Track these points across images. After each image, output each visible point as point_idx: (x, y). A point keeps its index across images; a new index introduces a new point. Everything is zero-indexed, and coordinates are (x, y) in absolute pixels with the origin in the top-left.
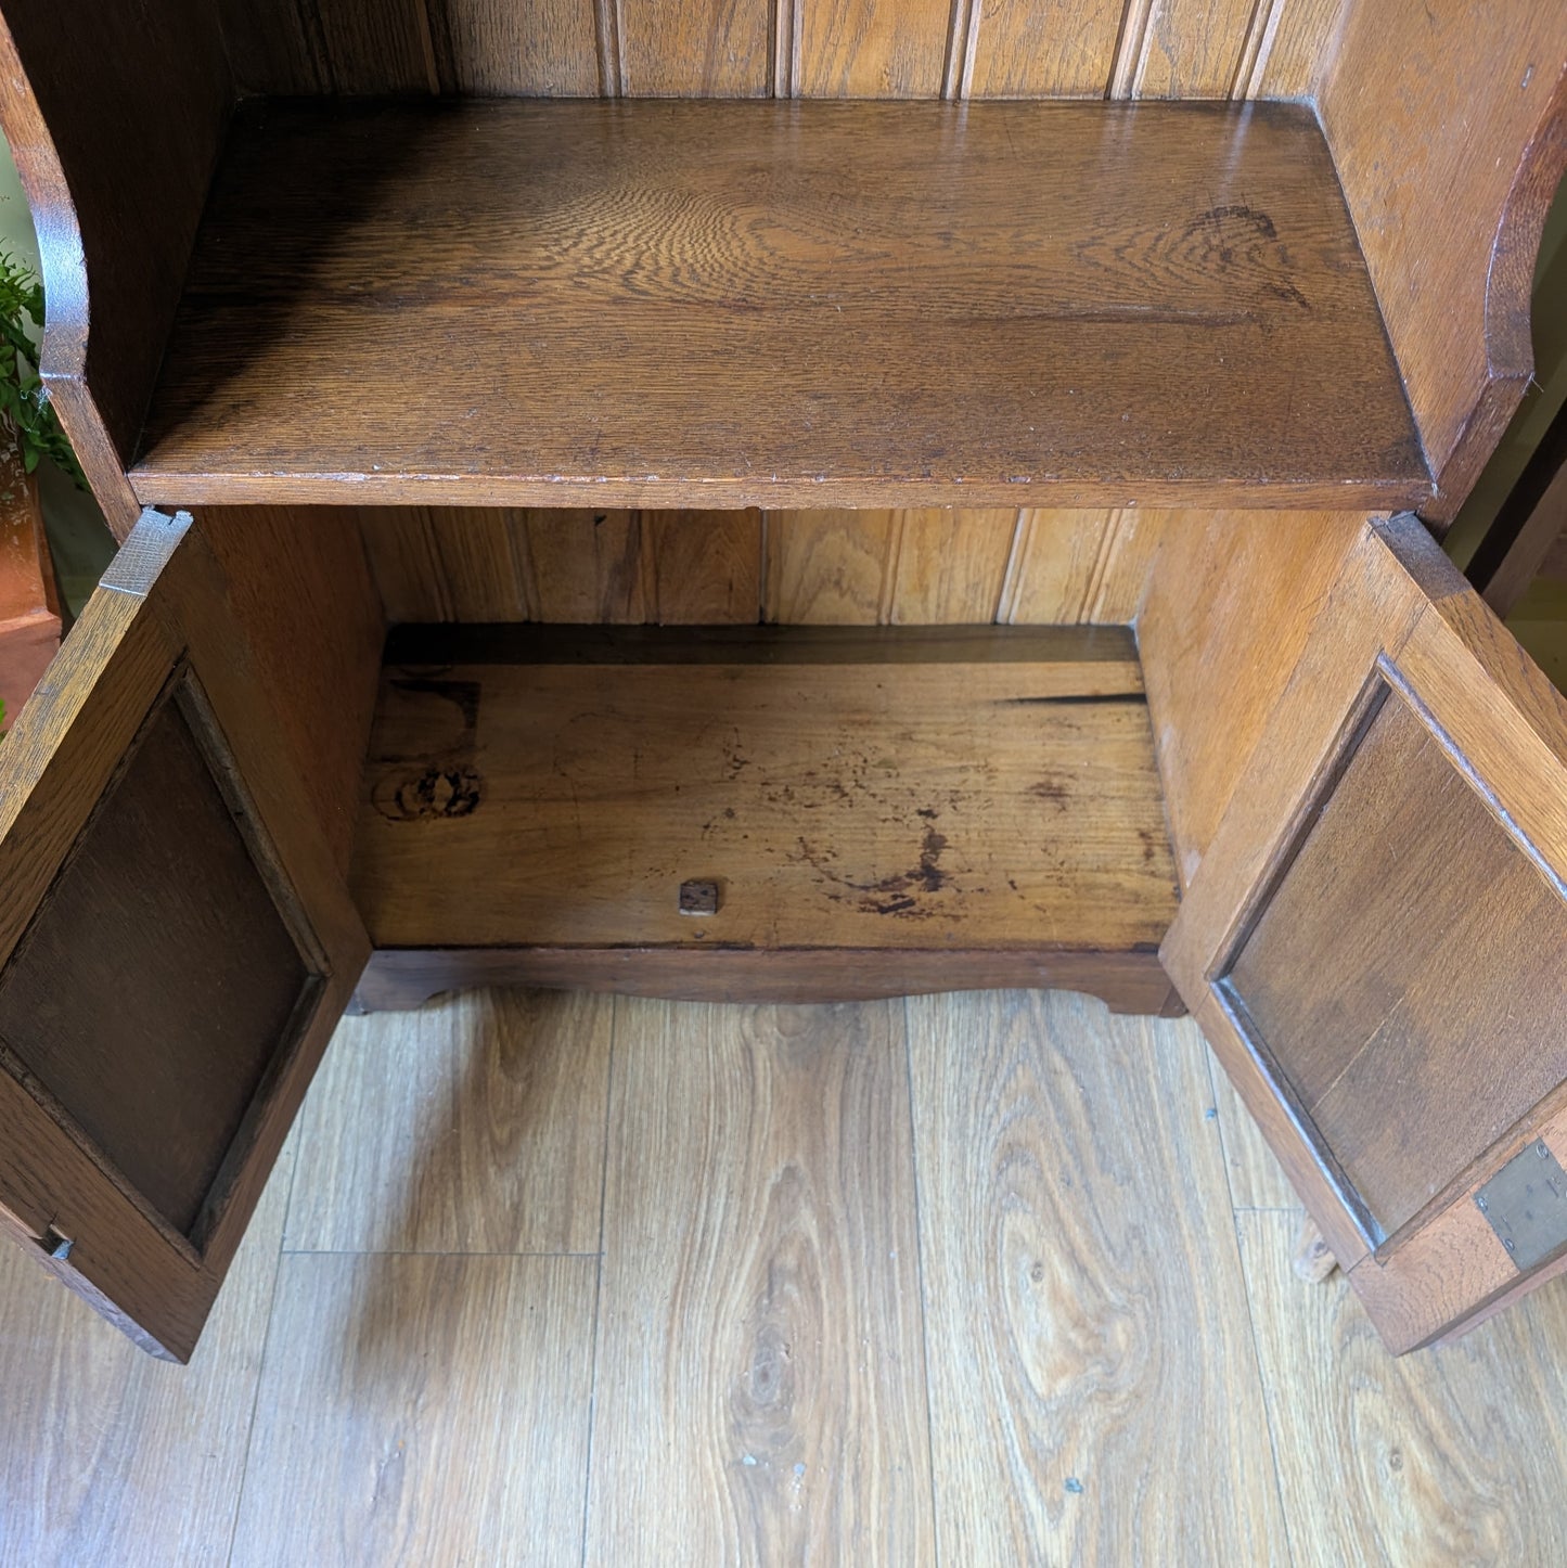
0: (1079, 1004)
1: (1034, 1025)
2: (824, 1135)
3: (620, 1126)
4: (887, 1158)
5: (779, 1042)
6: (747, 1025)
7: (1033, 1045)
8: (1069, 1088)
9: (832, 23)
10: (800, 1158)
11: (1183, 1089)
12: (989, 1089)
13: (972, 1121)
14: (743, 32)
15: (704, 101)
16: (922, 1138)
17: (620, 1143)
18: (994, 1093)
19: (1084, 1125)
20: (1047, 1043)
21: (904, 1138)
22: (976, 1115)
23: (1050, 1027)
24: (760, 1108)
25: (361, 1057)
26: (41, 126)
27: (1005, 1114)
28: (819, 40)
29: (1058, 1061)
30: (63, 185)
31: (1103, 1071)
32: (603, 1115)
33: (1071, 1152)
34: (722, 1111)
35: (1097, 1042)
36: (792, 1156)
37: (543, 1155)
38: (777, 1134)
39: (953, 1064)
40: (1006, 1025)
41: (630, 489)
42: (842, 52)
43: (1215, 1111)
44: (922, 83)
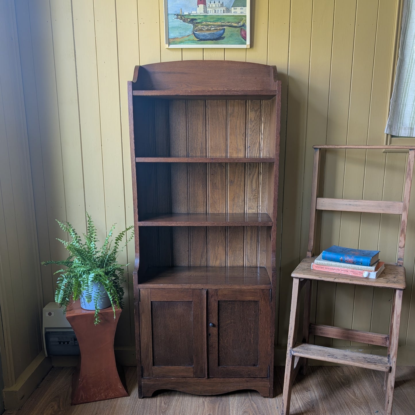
0: (257, 397)
1: (249, 399)
2: (215, 411)
3: (182, 410)
4: (225, 412)
5: (209, 401)
6: (204, 400)
7: (249, 401)
8: (255, 406)
9: (213, 258)
10: (211, 413)
11: (273, 405)
12: (242, 406)
13: (239, 409)
14: (204, 259)
15: (200, 267)
16: (231, 411)
17: (182, 412)
18: (243, 406)
19: (257, 409)
20: (251, 401)
21: (228, 411)
22: (240, 408)
23: (252, 399)
24: (205, 408)
25: (141, 403)
26: (139, 251)
27: (244, 408)
28: (212, 260)
29: (253, 403)
30: (139, 257)
31: (260, 404)
32: (180, 409)
33: (254, 412)
34: (199, 408)
35: (259, 401)
36: (210, 413)
37: (170, 413)
38: (208, 411)
39: (236, 403)
40: (245, 399)
41: (190, 286)
42: (215, 262)
43: (278, 408)
44: (223, 265)
